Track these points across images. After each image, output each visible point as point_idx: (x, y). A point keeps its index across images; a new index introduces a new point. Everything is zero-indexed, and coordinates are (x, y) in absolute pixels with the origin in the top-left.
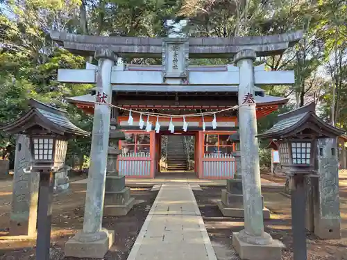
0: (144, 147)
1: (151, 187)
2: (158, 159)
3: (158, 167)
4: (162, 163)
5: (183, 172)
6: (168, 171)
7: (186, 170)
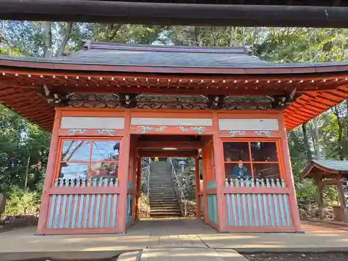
5: (177, 218)
6: (151, 219)
7: (181, 216)
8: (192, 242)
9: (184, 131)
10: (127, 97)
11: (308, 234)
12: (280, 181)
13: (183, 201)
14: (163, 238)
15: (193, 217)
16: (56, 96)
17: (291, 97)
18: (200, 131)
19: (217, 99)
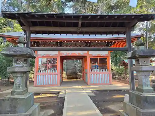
0: (53, 66)
1: (59, 93)
2: (62, 73)
3: (62, 78)
4: (64, 76)
5: (76, 80)
6: (67, 80)
7: (77, 79)
8: (79, 88)
9: (77, 55)
10: (59, 44)
11: (114, 85)
12: (107, 70)
13: (78, 74)
14: (71, 87)
15: (81, 79)
16: (35, 44)
17: (113, 43)
18: (83, 55)
19: (88, 44)
